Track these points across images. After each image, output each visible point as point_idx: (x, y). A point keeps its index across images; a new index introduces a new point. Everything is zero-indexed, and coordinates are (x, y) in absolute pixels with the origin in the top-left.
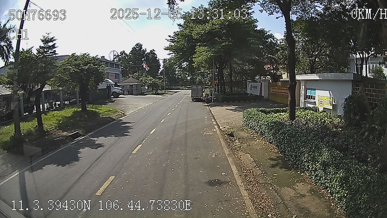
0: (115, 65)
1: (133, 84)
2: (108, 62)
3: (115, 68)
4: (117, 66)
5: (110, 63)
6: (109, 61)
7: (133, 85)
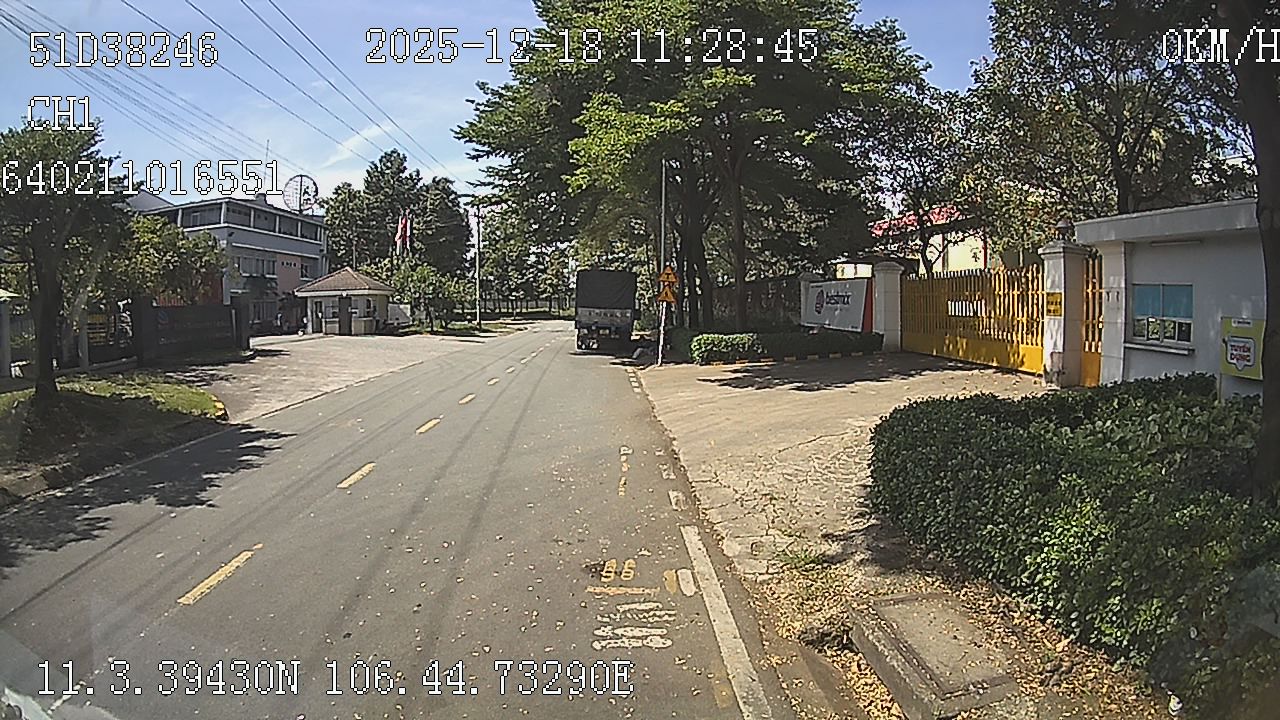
0: (299, 224)
1: (354, 295)
2: (276, 214)
3: (302, 236)
4: (311, 228)
5: (280, 216)
6: (276, 209)
7: (353, 298)
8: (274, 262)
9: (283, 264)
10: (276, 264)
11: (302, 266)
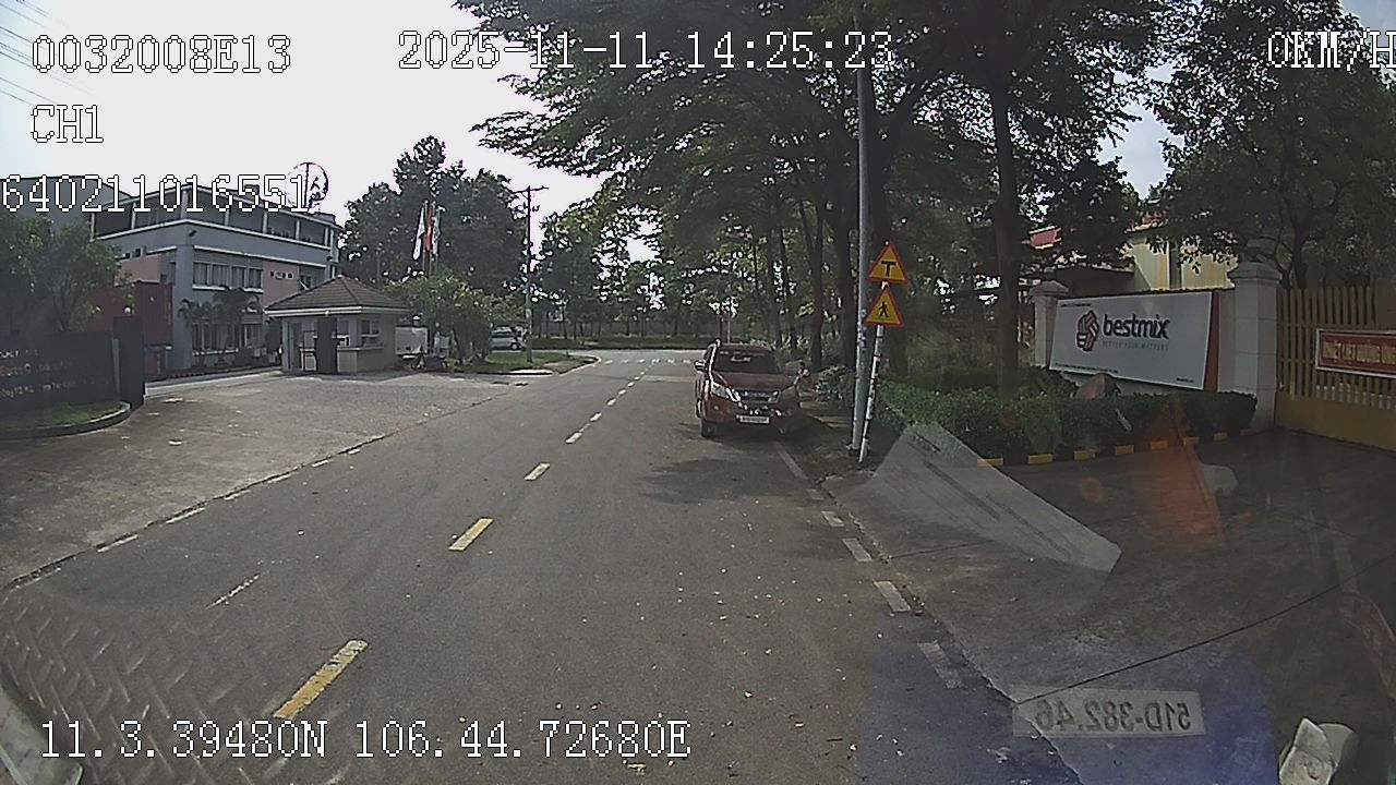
5: (270, 212)
8: (260, 271)
9: (272, 274)
10: (262, 274)
11: (302, 277)
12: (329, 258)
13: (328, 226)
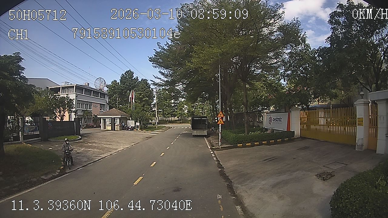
0: (99, 93)
2: (92, 90)
3: (100, 97)
4: (103, 95)
7: (116, 118)
9: (94, 106)
10: (92, 106)
11: (100, 106)
12: (107, 102)
13: (106, 94)
